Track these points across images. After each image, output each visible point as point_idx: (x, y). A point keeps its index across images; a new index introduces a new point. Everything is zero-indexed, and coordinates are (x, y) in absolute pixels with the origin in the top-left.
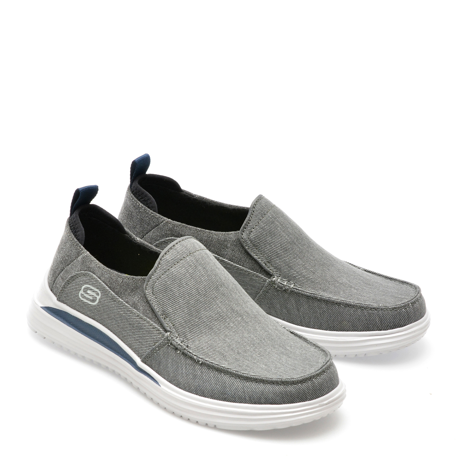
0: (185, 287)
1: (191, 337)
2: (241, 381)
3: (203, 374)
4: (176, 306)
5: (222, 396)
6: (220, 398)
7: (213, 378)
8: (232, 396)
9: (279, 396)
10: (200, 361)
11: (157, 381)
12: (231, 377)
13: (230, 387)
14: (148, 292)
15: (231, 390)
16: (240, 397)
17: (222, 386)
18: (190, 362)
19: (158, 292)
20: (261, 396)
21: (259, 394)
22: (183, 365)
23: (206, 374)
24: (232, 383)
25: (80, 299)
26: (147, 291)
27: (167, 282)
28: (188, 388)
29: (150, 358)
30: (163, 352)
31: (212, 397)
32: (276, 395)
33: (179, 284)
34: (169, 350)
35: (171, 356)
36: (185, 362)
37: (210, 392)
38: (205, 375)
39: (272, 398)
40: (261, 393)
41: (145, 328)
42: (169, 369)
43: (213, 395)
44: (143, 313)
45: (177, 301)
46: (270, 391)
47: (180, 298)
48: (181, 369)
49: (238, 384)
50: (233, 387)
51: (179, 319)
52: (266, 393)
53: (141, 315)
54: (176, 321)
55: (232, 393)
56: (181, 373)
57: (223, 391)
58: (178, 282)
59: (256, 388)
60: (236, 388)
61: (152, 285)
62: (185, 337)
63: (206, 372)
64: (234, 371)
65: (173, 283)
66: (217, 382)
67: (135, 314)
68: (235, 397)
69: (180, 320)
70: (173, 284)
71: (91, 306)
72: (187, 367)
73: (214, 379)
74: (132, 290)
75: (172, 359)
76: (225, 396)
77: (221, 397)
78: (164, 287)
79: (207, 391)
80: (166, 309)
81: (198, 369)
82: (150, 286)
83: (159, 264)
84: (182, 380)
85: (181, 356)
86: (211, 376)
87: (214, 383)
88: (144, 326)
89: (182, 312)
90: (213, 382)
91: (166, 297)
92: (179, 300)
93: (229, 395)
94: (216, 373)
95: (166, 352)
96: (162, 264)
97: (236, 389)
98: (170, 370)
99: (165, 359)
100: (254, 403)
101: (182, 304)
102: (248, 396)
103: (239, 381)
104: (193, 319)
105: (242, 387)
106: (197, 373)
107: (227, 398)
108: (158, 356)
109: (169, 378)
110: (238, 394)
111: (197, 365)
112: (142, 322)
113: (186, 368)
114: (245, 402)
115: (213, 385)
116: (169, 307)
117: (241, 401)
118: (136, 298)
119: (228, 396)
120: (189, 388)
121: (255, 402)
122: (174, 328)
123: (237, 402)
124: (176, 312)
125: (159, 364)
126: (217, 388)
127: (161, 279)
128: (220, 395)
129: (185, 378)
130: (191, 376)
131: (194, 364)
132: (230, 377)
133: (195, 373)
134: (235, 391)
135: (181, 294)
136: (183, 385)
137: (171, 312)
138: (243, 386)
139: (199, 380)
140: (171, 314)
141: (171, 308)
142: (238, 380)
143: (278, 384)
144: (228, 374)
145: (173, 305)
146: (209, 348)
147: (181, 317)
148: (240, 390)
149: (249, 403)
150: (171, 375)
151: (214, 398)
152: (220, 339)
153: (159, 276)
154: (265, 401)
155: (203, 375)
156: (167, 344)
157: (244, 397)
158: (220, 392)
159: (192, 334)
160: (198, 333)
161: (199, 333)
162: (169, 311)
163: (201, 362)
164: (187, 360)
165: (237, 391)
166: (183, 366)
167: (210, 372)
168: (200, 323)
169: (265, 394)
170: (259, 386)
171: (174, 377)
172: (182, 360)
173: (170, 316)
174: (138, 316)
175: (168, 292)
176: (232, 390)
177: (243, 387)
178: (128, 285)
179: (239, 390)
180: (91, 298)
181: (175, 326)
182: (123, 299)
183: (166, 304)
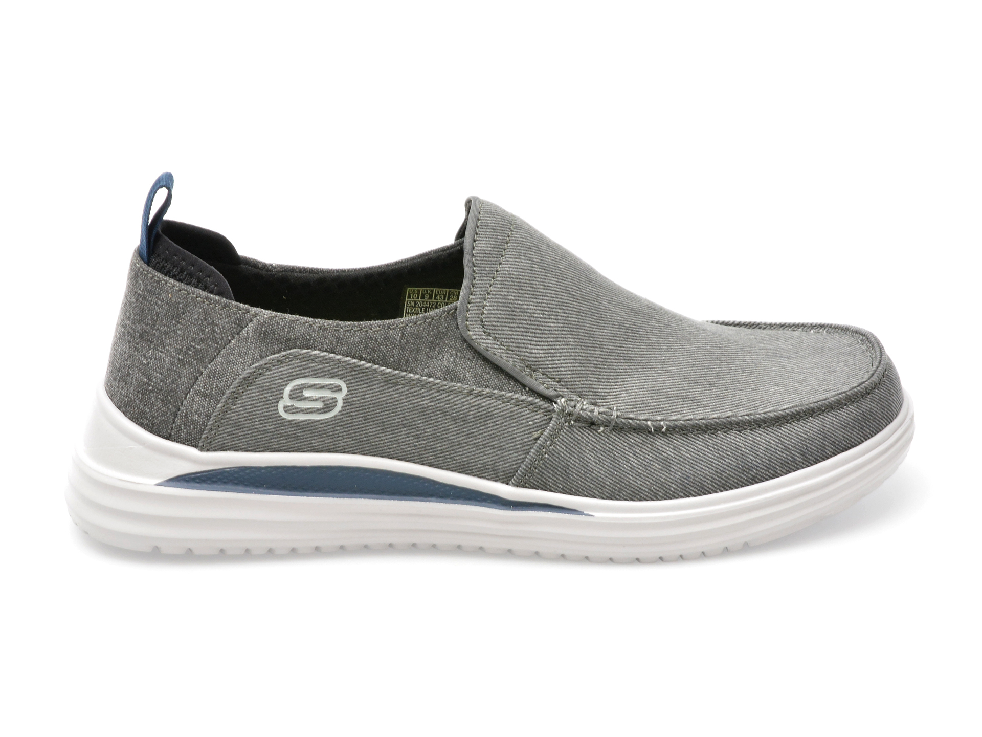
0: (546, 293)
1: (606, 390)
2: (768, 430)
3: (680, 449)
4: (549, 340)
5: (745, 475)
6: (743, 482)
7: (706, 450)
8: (766, 466)
9: (854, 428)
10: (663, 428)
11: (576, 509)
12: (742, 432)
13: (752, 450)
14: (475, 333)
15: (757, 455)
16: (783, 462)
17: (735, 457)
18: (637, 439)
19: (498, 324)
20: (822, 443)
21: (818, 439)
22: (624, 451)
23: (686, 447)
24: (752, 441)
25: (285, 419)
26: (471, 333)
27: (507, 297)
28: (662, 491)
29: (536, 468)
30: (565, 444)
31: (723, 487)
32: (849, 428)
33: (532, 293)
34: (576, 435)
35: (587, 445)
36: (626, 444)
37: (717, 478)
38: (685, 450)
39: (844, 437)
40: (821, 437)
41: (496, 411)
42: (597, 473)
43: (726, 481)
44: (478, 384)
45: (546, 328)
46: (836, 425)
47: (549, 320)
48: (626, 461)
49: (764, 439)
50: (760, 448)
51: (567, 363)
52: (829, 432)
53: (477, 390)
54: (563, 369)
55: (764, 460)
56: (629, 469)
57: (743, 464)
58: (528, 288)
59: (806, 429)
60: (765, 448)
61: (477, 316)
62: (596, 394)
63: (684, 443)
64: (746, 417)
65: (521, 295)
66: (720, 453)
67: (460, 392)
68: (773, 466)
69: (569, 365)
70: (520, 297)
71: (321, 424)
72: (637, 451)
73: (710, 449)
74: (432, 346)
75: (592, 450)
76: (751, 472)
77: (744, 479)
78: (506, 311)
79: (708, 479)
80: (527, 354)
81: (664, 445)
82: (475, 319)
83: (475, 266)
84: (639, 482)
85: (611, 435)
86: (700, 447)
87: (715, 458)
88: (492, 409)
89: (566, 347)
90: (713, 457)
91: (518, 329)
92: (549, 324)
93: (758, 467)
94: (705, 437)
95: (572, 441)
96: (480, 265)
97: (767, 449)
98: (599, 475)
99: (576, 456)
100: (813, 461)
101: (558, 330)
102: (797, 452)
103: (764, 433)
104: (591, 352)
105: (777, 441)
106: (666, 455)
107: (758, 476)
108: (556, 456)
109: (604, 490)
110: (776, 457)
111: (656, 438)
112: (486, 402)
113: (637, 454)
114: (796, 468)
115: (716, 462)
116: (533, 347)
117: (788, 469)
118: (447, 360)
119: (757, 470)
120: (664, 490)
121: (816, 459)
122: (562, 385)
123: (779, 474)
124: (552, 351)
125: (566, 472)
126: (726, 465)
127: (493, 295)
128: (740, 476)
129: (644, 475)
130: (657, 465)
131: (648, 440)
132: (739, 431)
133: (662, 457)
134: (767, 454)
135: (545, 311)
136: (647, 490)
137: (543, 355)
138: (779, 438)
139: (678, 466)
140: (543, 359)
141: (538, 347)
142: (758, 430)
143: (841, 406)
144: (732, 430)
145: (540, 340)
146: (655, 397)
147: (569, 358)
148: (777, 448)
149: (804, 466)
150: (608, 483)
151: (728, 486)
152: (659, 371)
153: (485, 291)
154: (834, 448)
155: (682, 452)
156: (567, 424)
157: (790, 458)
158: (738, 470)
159: (605, 384)
160: (613, 377)
161: (615, 377)
162: (538, 355)
163: (665, 428)
164: (629, 437)
165: (770, 452)
166: (626, 452)
167: (693, 440)
168: (606, 357)
169: (829, 434)
170: (808, 424)
171: (617, 483)
172: (616, 442)
173: (543, 365)
174: (470, 393)
175: (518, 318)
176: (761, 455)
177: (779, 440)
178: (418, 337)
179: (775, 449)
180: (319, 405)
181: (564, 382)
182: (416, 373)
183: (524, 344)
